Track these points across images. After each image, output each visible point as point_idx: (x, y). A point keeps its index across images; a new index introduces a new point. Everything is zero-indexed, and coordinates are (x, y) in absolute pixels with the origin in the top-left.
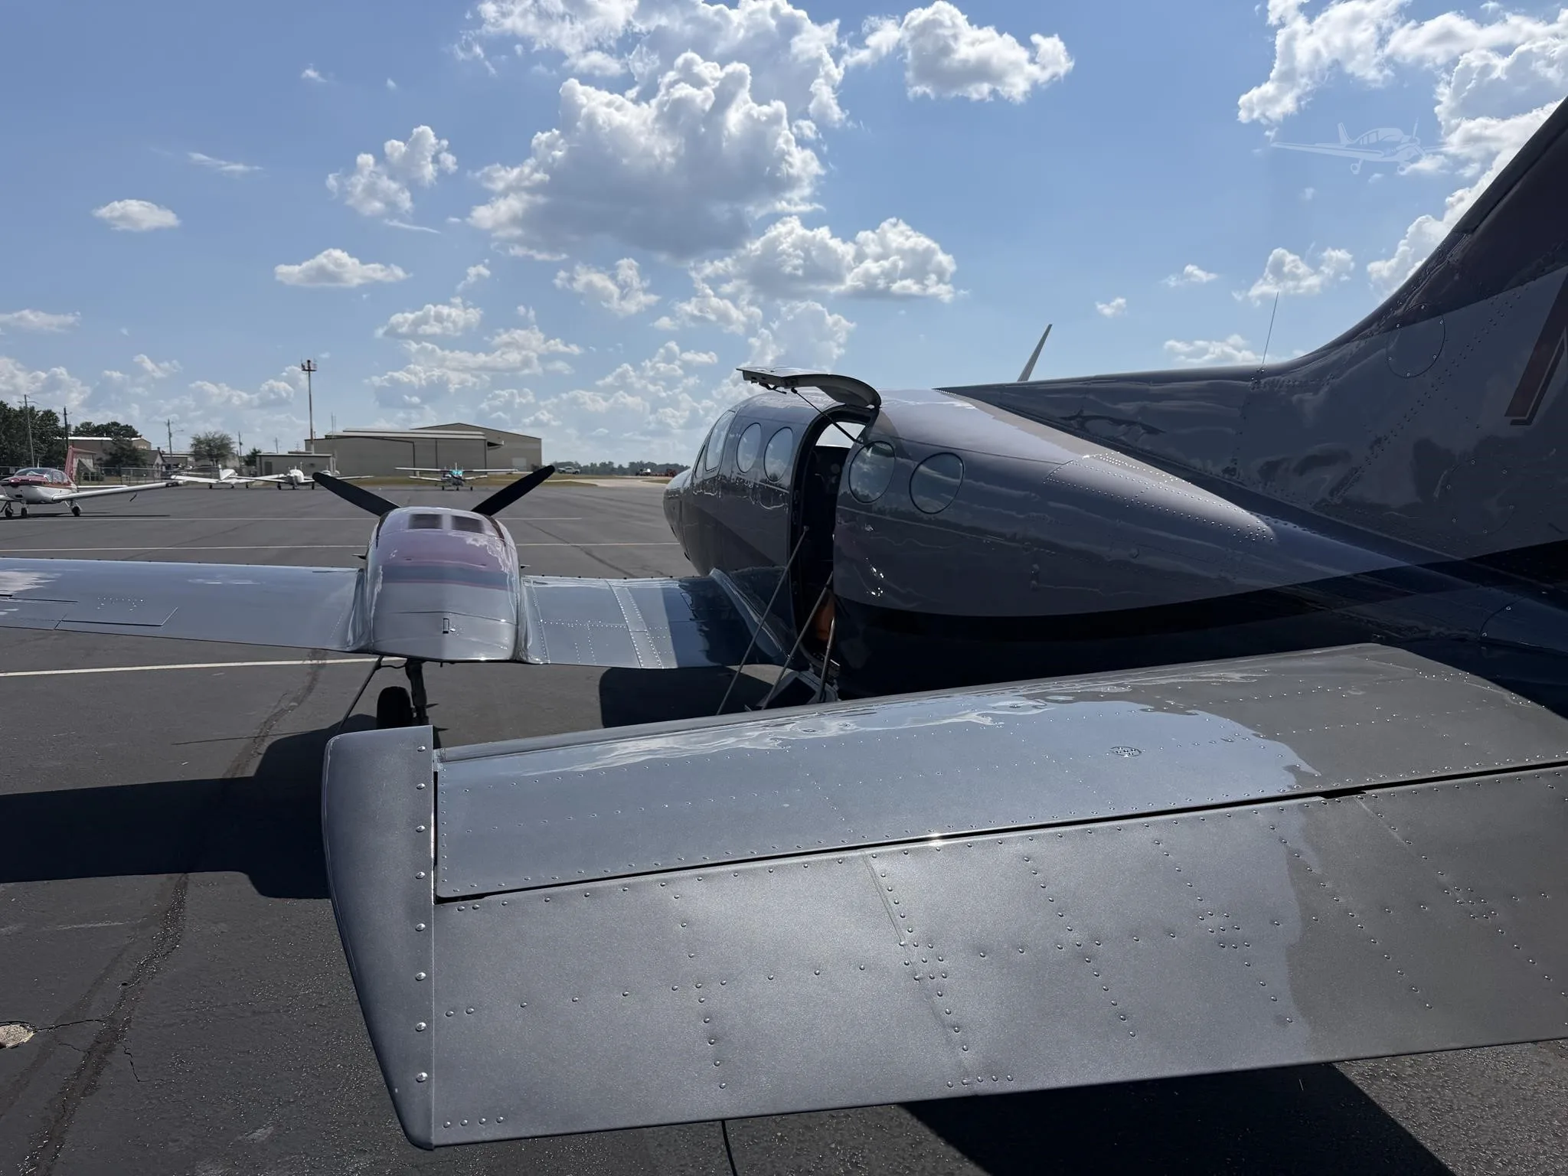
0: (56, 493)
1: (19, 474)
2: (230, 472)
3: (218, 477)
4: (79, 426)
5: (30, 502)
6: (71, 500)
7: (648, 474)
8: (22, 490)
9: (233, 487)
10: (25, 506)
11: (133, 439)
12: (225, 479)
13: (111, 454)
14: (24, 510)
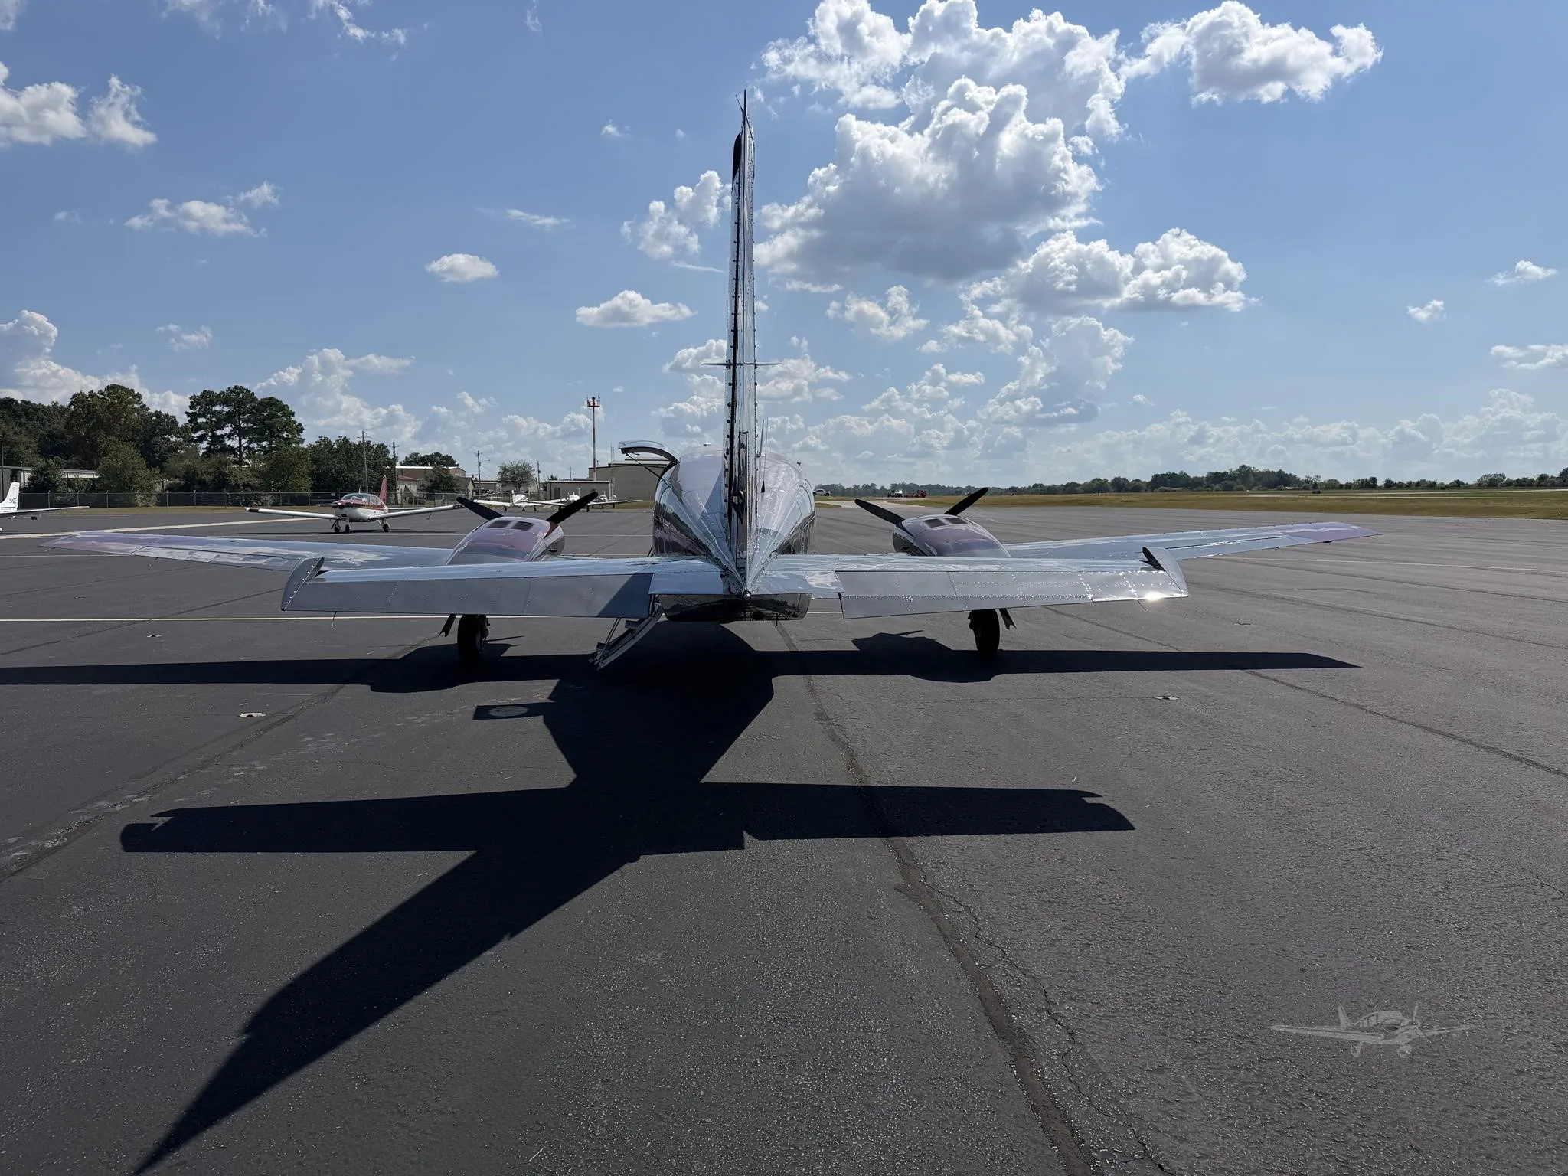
0: (371, 514)
1: (345, 499)
2: (521, 496)
3: (510, 501)
4: (408, 456)
5: (352, 520)
6: (382, 519)
7: (899, 496)
8: (347, 511)
9: (524, 510)
10: (349, 523)
11: (450, 468)
12: (517, 503)
13: (431, 481)
14: (347, 527)
